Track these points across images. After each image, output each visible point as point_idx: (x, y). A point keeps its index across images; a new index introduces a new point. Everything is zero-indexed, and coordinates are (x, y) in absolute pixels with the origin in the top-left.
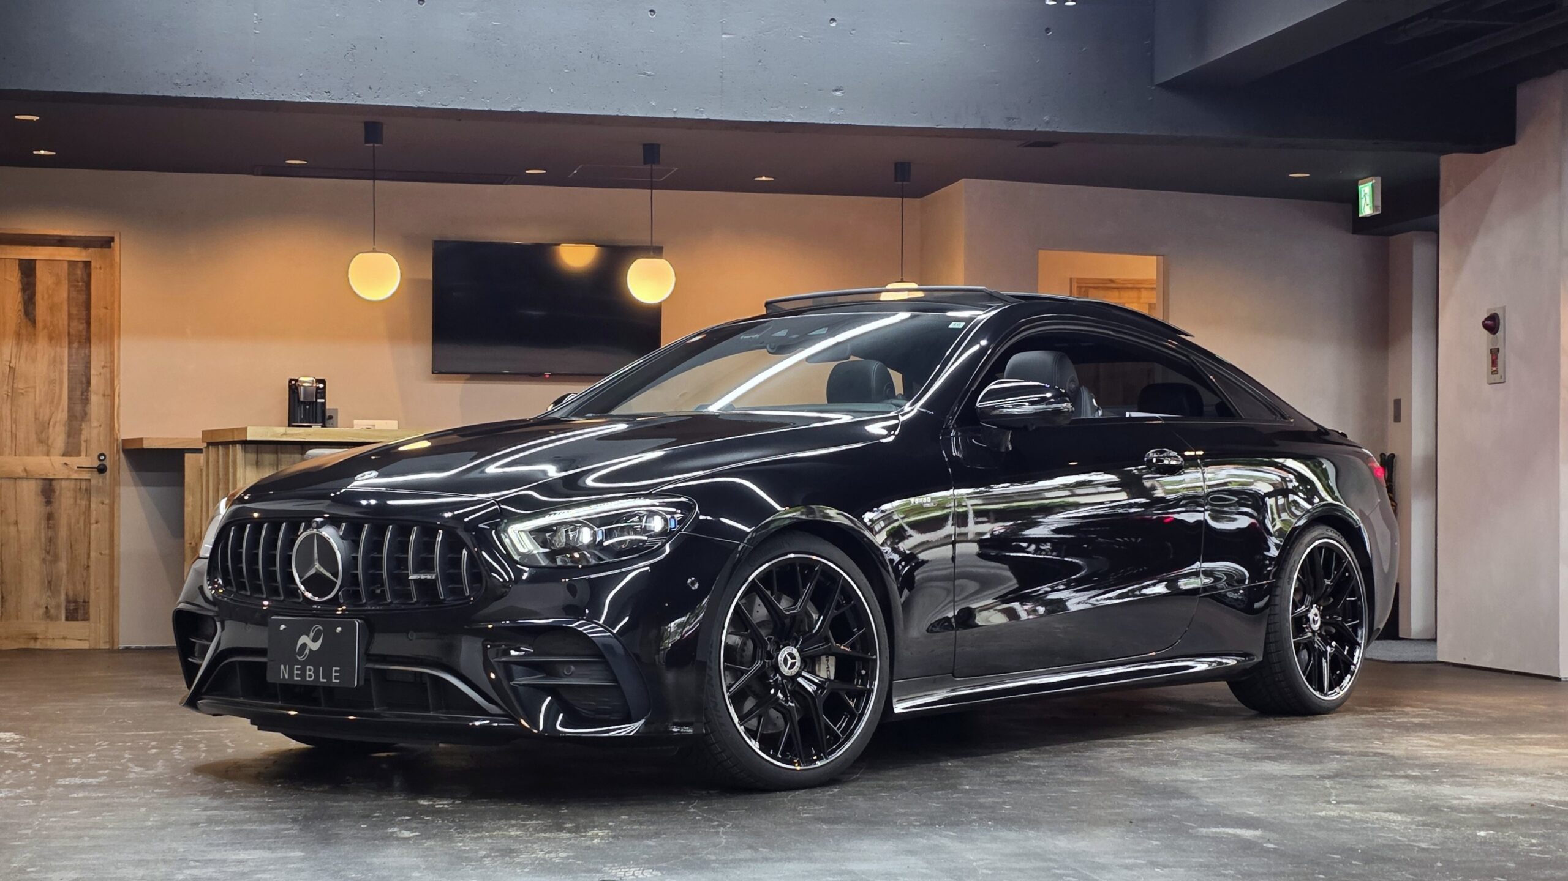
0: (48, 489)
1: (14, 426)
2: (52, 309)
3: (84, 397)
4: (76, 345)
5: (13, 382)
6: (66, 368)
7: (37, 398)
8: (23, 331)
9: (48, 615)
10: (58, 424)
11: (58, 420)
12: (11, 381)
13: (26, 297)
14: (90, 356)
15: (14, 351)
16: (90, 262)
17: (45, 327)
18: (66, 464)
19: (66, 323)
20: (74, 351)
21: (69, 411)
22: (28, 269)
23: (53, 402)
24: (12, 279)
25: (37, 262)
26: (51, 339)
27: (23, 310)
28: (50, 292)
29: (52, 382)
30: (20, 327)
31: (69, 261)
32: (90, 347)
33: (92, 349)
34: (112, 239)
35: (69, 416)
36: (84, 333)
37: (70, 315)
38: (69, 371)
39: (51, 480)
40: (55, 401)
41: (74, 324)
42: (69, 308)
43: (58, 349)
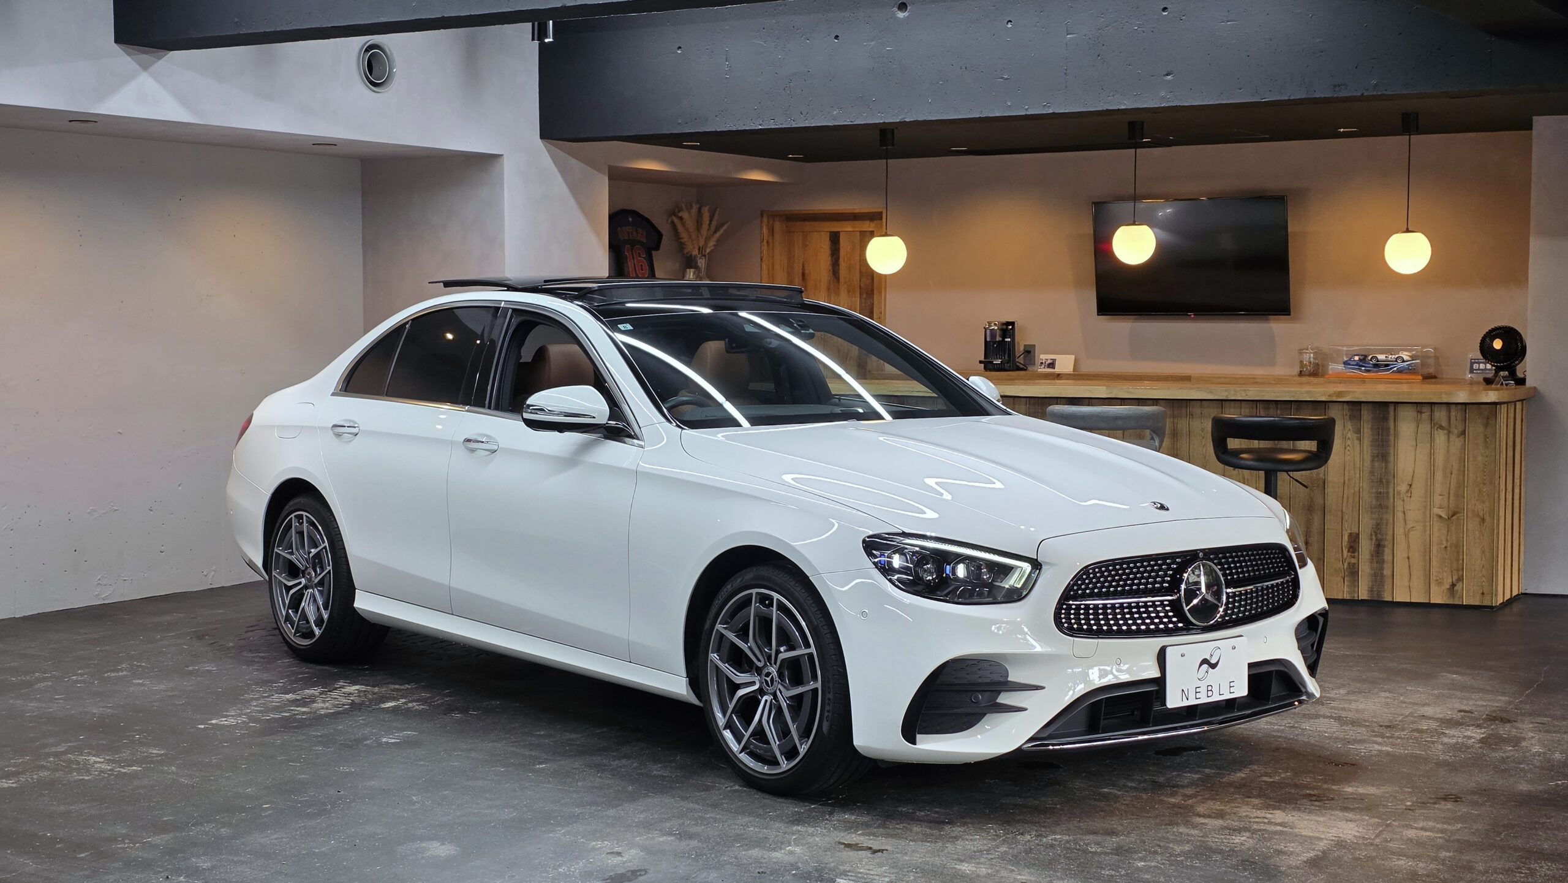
2: (850, 269)
4: (864, 296)
8: (832, 287)
13: (834, 260)
16: (873, 232)
17: (845, 280)
20: (863, 301)
22: (835, 238)
24: (824, 247)
25: (841, 233)
26: (848, 292)
27: (832, 269)
28: (848, 254)
30: (829, 280)
31: (860, 231)
32: (874, 295)
33: (874, 300)
34: (882, 213)
36: (870, 286)
37: (860, 273)
41: (864, 279)
42: (860, 267)
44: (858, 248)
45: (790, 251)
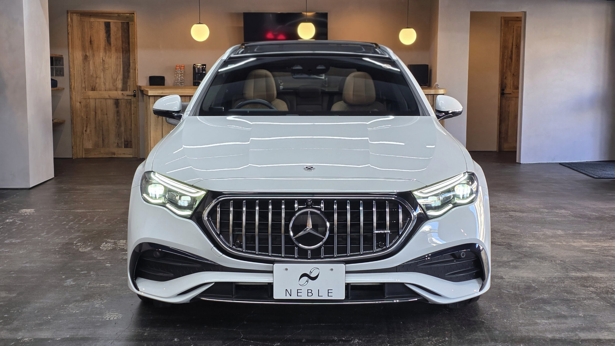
0: (117, 102)
1: (105, 80)
2: (116, 39)
3: (128, 70)
4: (125, 52)
6: (121, 60)
7: (112, 71)
8: (107, 48)
9: (118, 146)
10: (119, 80)
11: (119, 78)
12: (103, 65)
13: (107, 35)
14: (130, 56)
15: (104, 54)
16: (129, 22)
17: (114, 46)
18: (123, 94)
19: (121, 44)
20: (124, 54)
21: (123, 75)
23: (117, 72)
24: (102, 29)
25: (111, 23)
26: (116, 50)
29: (117, 65)
30: (106, 46)
31: (121, 22)
34: (134, 14)
35: (123, 77)
36: (128, 48)
37: (122, 41)
38: (123, 61)
39: (118, 99)
41: (124, 44)
42: (122, 39)
43: (119, 54)
44: (120, 30)
45: (83, 30)
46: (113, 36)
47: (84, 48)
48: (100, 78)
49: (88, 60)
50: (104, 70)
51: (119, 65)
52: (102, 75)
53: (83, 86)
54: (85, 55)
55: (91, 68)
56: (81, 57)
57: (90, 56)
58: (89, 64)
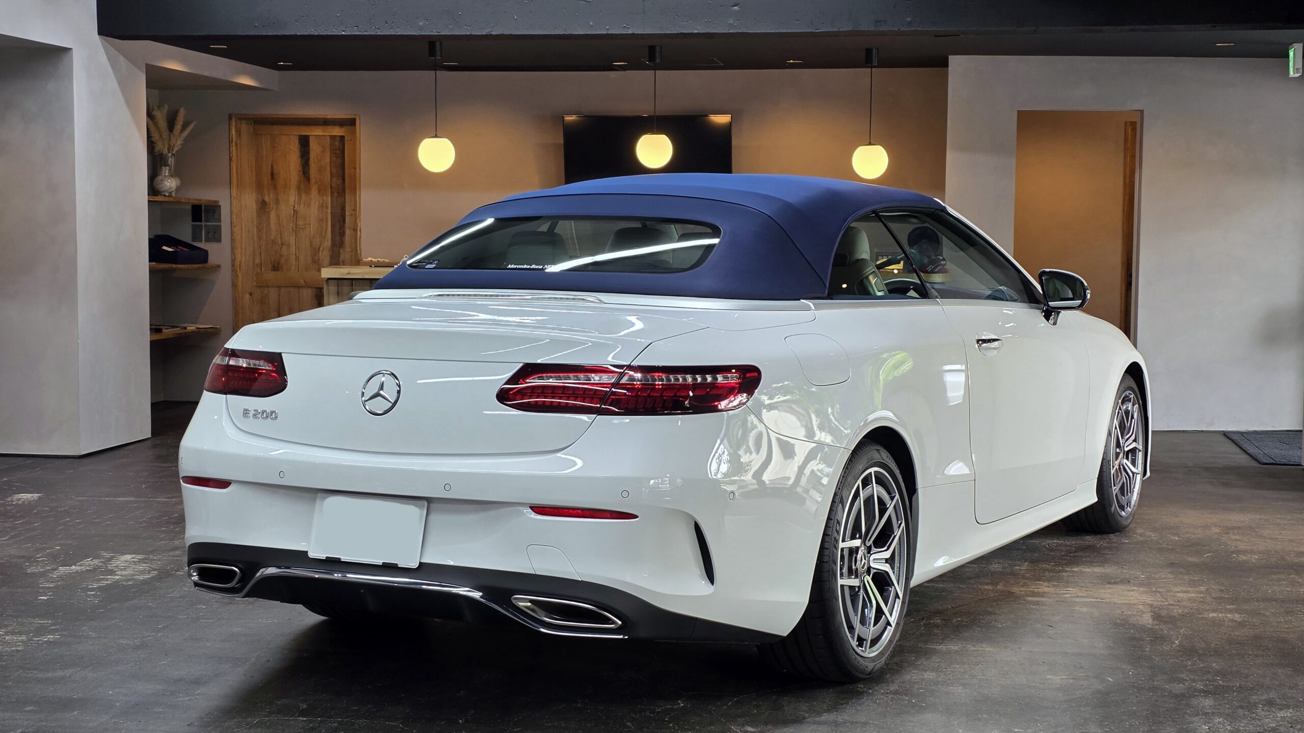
0: (319, 294)
1: (297, 251)
2: (320, 170)
3: (341, 231)
4: (336, 194)
5: (296, 221)
6: (329, 211)
7: (312, 232)
8: (302, 186)
10: (325, 250)
11: (325, 246)
12: (295, 219)
13: (304, 162)
14: (345, 202)
15: (297, 198)
16: (344, 136)
17: (316, 182)
19: (329, 179)
20: (334, 199)
21: (332, 240)
22: (304, 142)
23: (321, 234)
24: (295, 149)
25: (311, 137)
26: (319, 191)
27: (302, 170)
28: (319, 157)
29: (321, 220)
30: (300, 182)
31: (330, 136)
32: (345, 195)
33: (347, 198)
34: (355, 119)
35: (332, 245)
36: (341, 186)
37: (331, 174)
38: (332, 213)
39: (321, 287)
40: (323, 234)
41: (334, 180)
42: (331, 168)
43: (325, 197)
44: (328, 150)
45: (258, 151)
46: (314, 162)
47: (259, 187)
48: (289, 245)
49: (267, 210)
50: (296, 230)
51: (325, 221)
52: (292, 241)
53: (257, 261)
54: (261, 200)
55: (272, 226)
56: (254, 204)
57: (271, 202)
58: (269, 217)
